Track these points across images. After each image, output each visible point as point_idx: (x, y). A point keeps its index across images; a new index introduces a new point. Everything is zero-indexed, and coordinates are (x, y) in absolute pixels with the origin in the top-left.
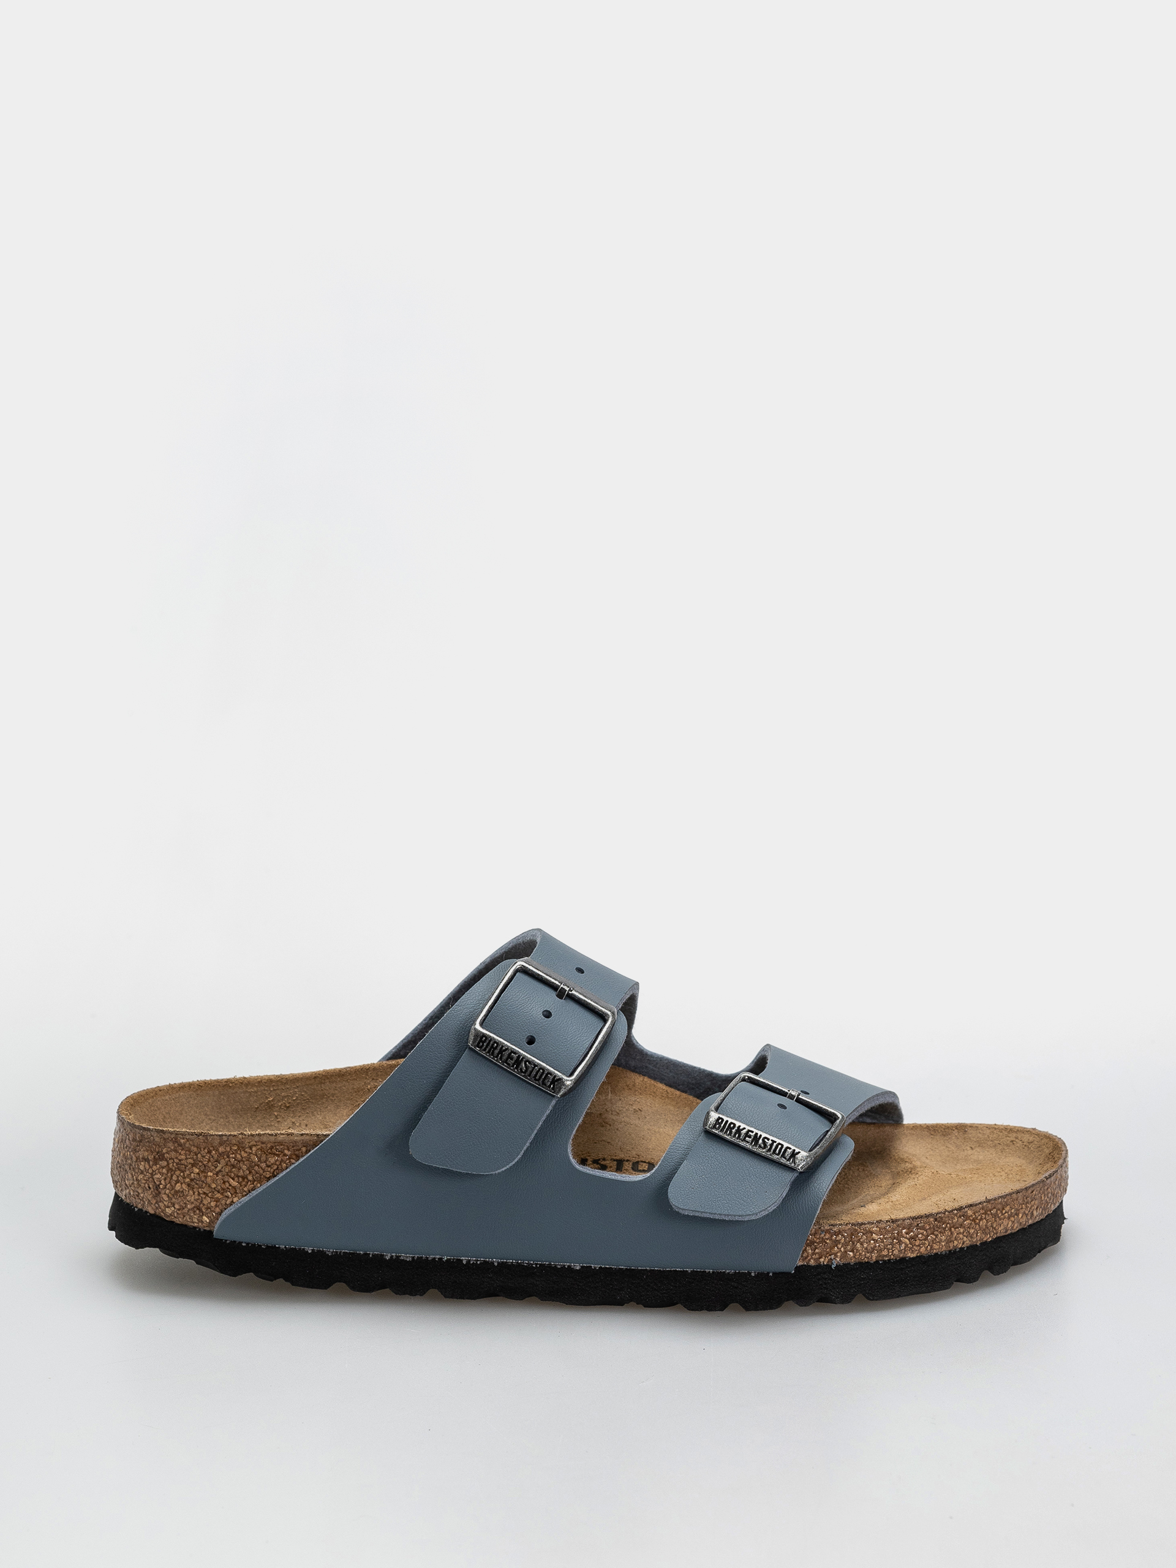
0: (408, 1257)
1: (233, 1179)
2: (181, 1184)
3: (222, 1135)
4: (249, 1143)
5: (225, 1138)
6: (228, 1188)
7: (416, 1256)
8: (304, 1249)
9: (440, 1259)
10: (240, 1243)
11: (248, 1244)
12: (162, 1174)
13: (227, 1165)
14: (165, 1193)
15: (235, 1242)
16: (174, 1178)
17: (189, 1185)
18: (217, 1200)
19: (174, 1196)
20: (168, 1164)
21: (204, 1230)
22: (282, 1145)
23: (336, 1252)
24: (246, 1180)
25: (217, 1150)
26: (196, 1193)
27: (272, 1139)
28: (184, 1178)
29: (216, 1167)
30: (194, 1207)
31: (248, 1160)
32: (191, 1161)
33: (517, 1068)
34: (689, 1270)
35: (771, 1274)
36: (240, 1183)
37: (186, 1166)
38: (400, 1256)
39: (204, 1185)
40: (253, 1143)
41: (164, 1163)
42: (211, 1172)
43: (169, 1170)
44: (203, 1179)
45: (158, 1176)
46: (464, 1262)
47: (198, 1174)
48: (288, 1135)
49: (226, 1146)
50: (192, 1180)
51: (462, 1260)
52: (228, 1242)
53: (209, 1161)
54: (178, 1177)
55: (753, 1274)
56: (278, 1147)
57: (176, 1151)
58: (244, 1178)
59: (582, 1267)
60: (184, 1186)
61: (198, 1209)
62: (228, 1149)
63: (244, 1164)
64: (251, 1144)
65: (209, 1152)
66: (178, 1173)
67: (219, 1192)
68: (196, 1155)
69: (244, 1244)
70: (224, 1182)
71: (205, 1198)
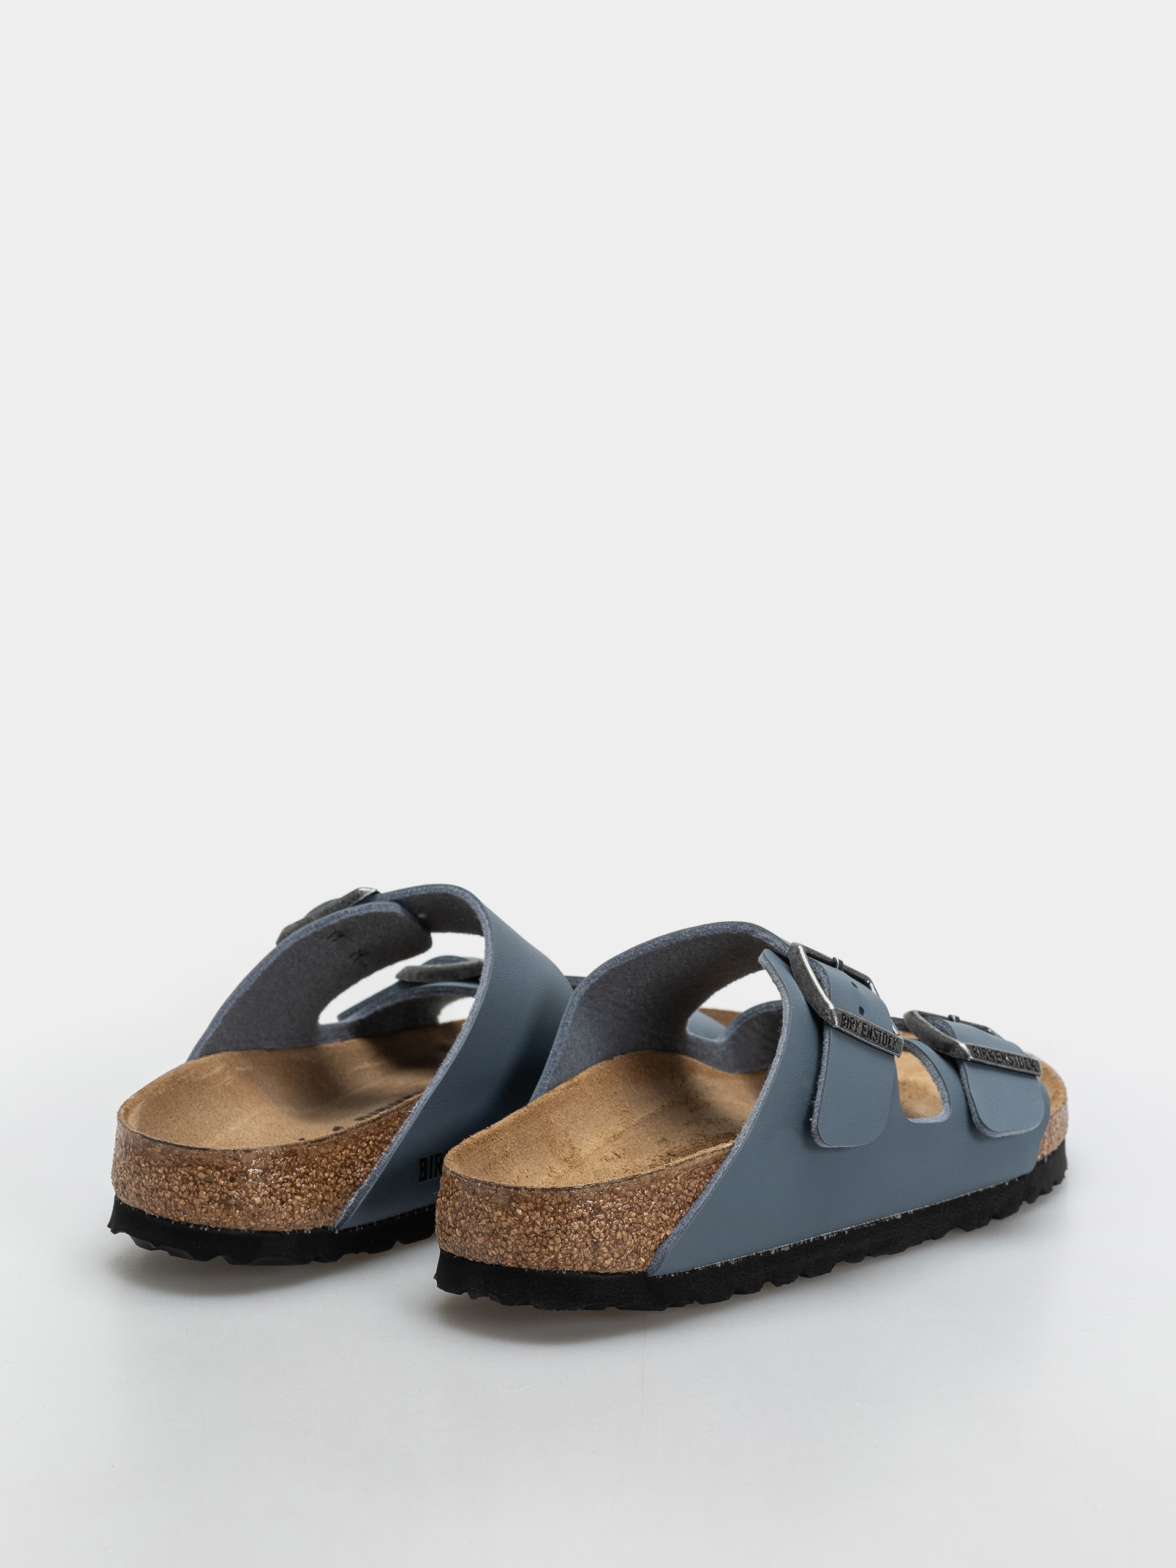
0: (785, 1247)
1: (664, 1213)
2: (621, 1231)
3: (652, 1173)
4: (674, 1173)
5: (655, 1175)
6: (661, 1223)
7: (792, 1244)
8: (715, 1265)
9: (808, 1241)
10: (670, 1275)
11: (675, 1274)
12: (600, 1228)
13: (658, 1200)
14: (605, 1245)
15: (665, 1275)
16: (615, 1227)
17: (627, 1231)
18: (653, 1237)
19: (614, 1246)
20: (606, 1217)
21: (639, 1272)
22: (698, 1167)
23: (737, 1259)
24: (674, 1211)
25: (649, 1188)
26: (635, 1236)
27: (691, 1163)
28: (623, 1224)
29: (650, 1206)
30: (633, 1251)
31: (675, 1191)
32: (628, 1206)
33: (870, 1038)
34: (969, 1194)
35: (1017, 1180)
36: (669, 1215)
37: (624, 1213)
38: (781, 1248)
39: (641, 1226)
40: (677, 1172)
41: (601, 1216)
42: (646, 1211)
43: (608, 1221)
44: (640, 1220)
45: (597, 1230)
46: (825, 1238)
47: (636, 1217)
48: (702, 1156)
49: (656, 1182)
50: (631, 1225)
51: (823, 1237)
52: (661, 1277)
53: (644, 1201)
54: (617, 1226)
55: (1007, 1184)
56: (696, 1171)
57: (613, 1200)
58: (672, 1208)
59: (902, 1215)
60: (624, 1233)
61: (635, 1252)
62: (659, 1184)
63: (672, 1195)
64: (676, 1173)
65: (643, 1192)
66: (616, 1221)
67: (653, 1230)
68: (632, 1198)
69: (673, 1276)
70: (658, 1218)
71: (643, 1239)
